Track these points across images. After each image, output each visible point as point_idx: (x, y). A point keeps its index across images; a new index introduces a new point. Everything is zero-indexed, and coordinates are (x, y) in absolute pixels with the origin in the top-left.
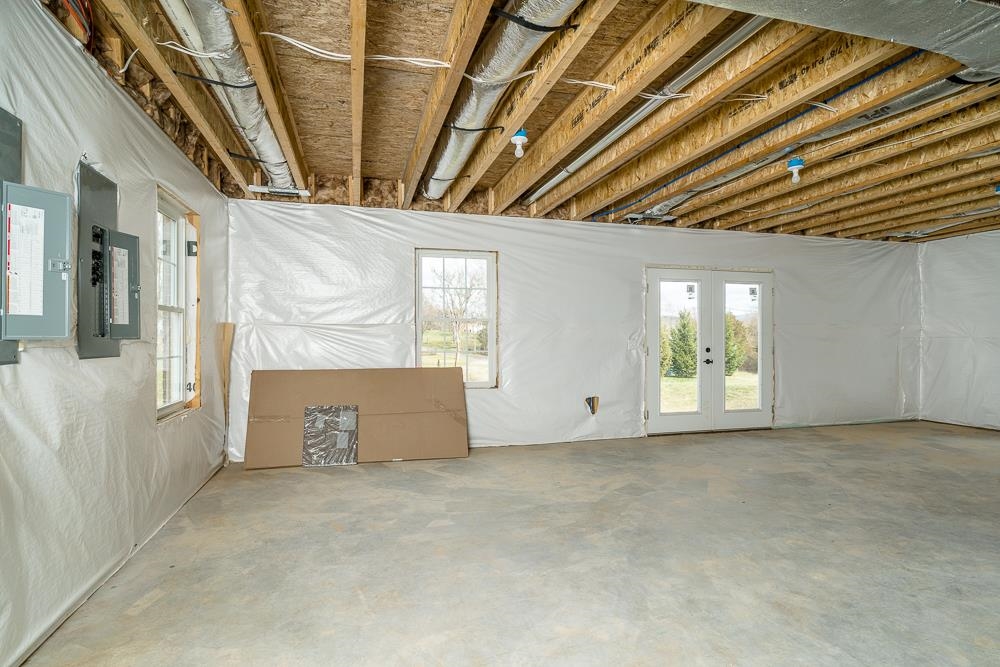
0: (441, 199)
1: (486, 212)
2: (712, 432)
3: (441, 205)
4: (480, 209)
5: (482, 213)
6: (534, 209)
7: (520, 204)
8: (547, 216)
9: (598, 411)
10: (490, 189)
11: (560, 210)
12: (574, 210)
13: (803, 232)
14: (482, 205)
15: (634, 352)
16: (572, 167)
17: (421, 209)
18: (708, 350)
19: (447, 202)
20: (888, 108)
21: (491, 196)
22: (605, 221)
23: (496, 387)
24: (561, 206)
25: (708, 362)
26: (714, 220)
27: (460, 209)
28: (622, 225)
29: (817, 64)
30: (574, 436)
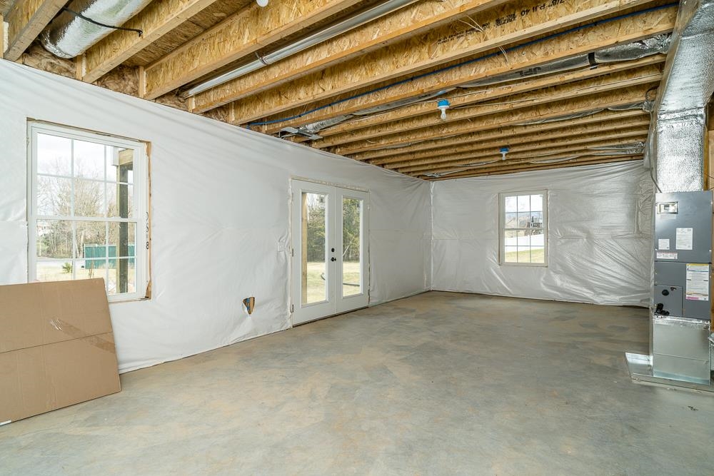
0: (73, 60)
1: (135, 93)
2: (335, 316)
3: (73, 70)
4: (128, 88)
5: (130, 94)
6: (192, 104)
7: (178, 95)
8: (206, 113)
9: (255, 311)
10: (142, 68)
11: (219, 111)
12: (232, 116)
13: (383, 165)
14: (131, 83)
15: (282, 253)
16: (269, 59)
17: (38, 67)
18: (333, 250)
19: (82, 68)
20: (539, 68)
21: (143, 77)
22: (259, 131)
23: (147, 298)
24: (221, 108)
25: (333, 259)
26: (336, 147)
27: (101, 81)
28: (273, 137)
29: (538, 9)
30: (231, 340)
